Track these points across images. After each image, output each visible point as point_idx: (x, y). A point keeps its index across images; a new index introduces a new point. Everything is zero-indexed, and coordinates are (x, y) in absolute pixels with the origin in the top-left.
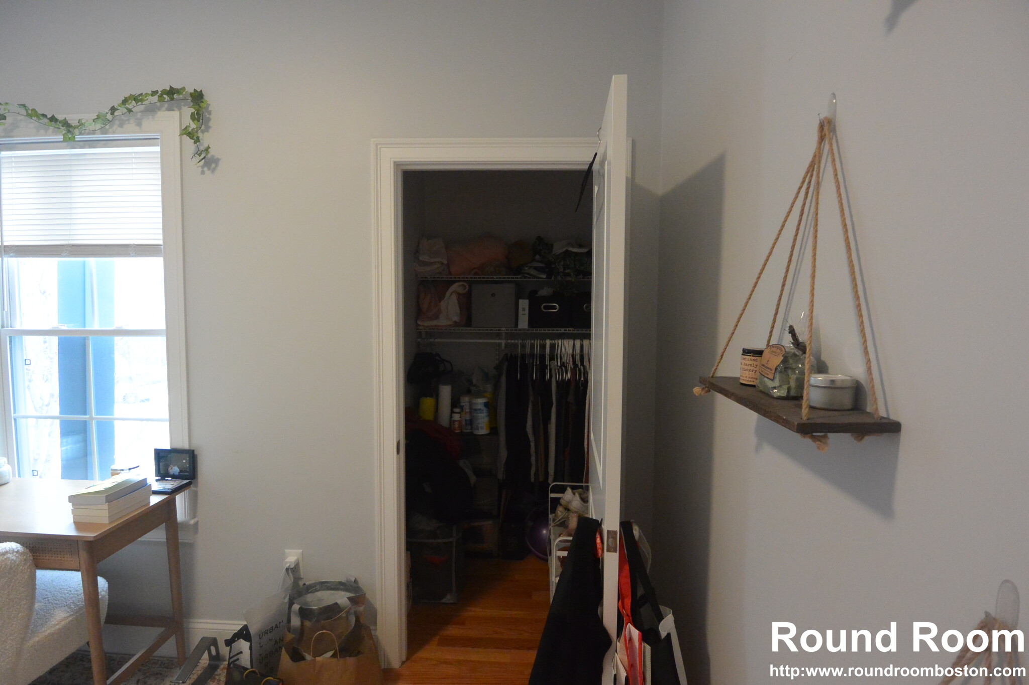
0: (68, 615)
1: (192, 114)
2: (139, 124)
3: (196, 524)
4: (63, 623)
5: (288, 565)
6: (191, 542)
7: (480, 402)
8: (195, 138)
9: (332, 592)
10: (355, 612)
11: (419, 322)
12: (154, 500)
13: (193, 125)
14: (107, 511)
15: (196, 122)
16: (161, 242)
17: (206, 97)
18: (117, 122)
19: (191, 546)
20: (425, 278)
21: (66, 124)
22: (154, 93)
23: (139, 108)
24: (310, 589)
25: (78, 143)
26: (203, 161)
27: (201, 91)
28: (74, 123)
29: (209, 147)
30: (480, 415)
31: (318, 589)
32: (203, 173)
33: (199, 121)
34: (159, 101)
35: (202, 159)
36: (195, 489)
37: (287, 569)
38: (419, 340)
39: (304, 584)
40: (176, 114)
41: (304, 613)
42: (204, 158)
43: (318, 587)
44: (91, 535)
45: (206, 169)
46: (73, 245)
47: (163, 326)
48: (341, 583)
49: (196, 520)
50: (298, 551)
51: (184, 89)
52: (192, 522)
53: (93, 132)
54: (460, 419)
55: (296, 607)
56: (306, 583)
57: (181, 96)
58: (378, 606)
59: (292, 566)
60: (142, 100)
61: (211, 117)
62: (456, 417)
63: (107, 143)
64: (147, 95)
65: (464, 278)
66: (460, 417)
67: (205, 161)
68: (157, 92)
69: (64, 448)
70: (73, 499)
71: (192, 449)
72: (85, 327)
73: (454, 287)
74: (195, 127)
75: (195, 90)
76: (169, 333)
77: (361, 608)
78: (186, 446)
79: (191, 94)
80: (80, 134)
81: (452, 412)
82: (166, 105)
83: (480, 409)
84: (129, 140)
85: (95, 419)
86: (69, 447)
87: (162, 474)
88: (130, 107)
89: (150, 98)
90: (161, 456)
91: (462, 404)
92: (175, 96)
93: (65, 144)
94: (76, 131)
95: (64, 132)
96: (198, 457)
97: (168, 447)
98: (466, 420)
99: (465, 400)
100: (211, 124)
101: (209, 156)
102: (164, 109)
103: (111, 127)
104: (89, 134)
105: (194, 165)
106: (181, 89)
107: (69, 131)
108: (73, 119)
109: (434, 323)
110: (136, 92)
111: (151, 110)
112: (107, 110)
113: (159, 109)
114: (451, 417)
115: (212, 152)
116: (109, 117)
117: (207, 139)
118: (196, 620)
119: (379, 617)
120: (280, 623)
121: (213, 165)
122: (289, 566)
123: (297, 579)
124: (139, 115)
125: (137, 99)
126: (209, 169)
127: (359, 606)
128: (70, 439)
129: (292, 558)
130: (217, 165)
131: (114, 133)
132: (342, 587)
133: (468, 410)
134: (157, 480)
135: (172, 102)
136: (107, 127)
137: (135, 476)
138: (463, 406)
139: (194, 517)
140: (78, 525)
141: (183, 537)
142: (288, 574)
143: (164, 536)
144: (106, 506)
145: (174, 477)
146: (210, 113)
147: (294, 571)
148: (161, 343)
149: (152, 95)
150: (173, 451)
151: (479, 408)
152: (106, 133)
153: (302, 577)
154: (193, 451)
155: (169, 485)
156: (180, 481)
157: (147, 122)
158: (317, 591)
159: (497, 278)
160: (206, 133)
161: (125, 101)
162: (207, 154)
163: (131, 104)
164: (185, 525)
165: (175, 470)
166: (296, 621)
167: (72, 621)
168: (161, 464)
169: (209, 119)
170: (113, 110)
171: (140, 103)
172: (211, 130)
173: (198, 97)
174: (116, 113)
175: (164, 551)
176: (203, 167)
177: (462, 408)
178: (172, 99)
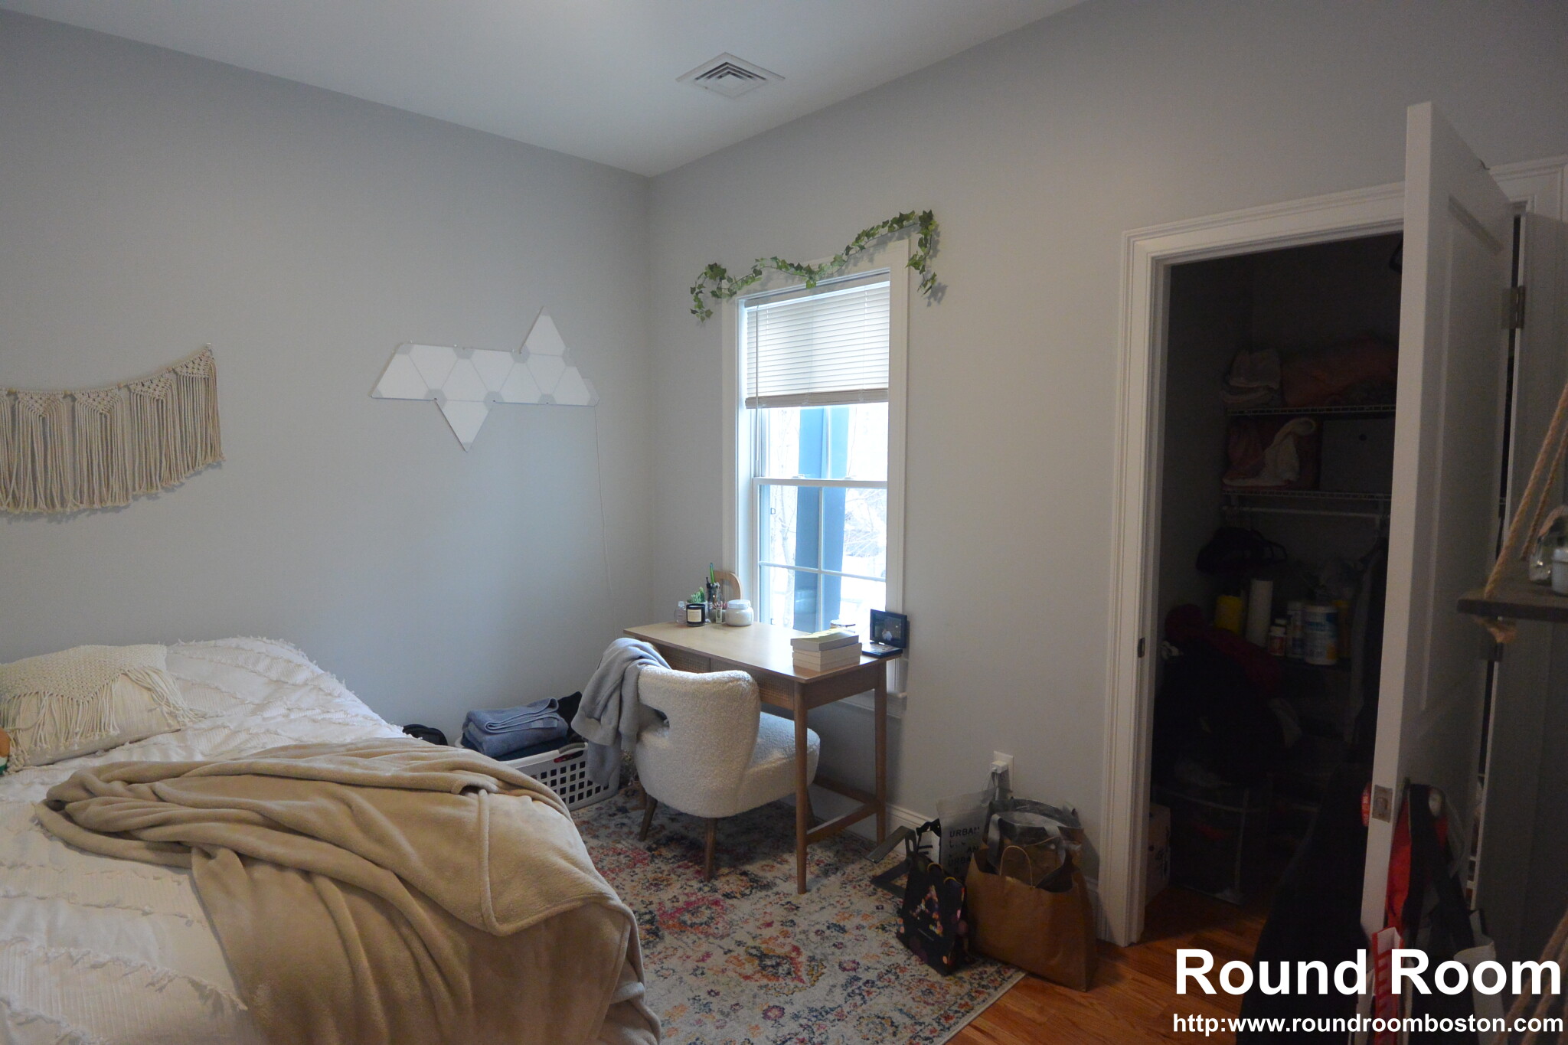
0: (783, 756)
1: (921, 240)
2: (871, 260)
3: (905, 699)
4: (779, 762)
5: (994, 768)
6: (898, 717)
7: (1320, 612)
8: (921, 268)
9: (1046, 818)
10: (1068, 851)
11: (1226, 481)
12: (864, 660)
13: (921, 253)
14: (819, 660)
15: (923, 248)
16: (887, 386)
17: (935, 218)
18: (852, 261)
19: (898, 722)
20: (1240, 412)
21: (810, 271)
22: (885, 224)
23: (873, 242)
24: (1018, 805)
25: (819, 288)
26: (930, 290)
27: (931, 212)
28: (815, 268)
29: (935, 275)
30: (1319, 632)
31: (1028, 809)
32: (929, 304)
33: (926, 247)
34: (889, 231)
35: (929, 289)
36: (906, 660)
37: (994, 774)
38: (1225, 508)
39: (1012, 798)
40: (906, 242)
41: (1005, 827)
42: (931, 287)
43: (1028, 806)
44: (805, 678)
45: (932, 300)
46: (812, 394)
47: (884, 477)
48: (1056, 810)
49: (904, 694)
50: (1008, 756)
51: (913, 212)
52: (900, 695)
53: (832, 275)
54: (1282, 636)
55: (996, 817)
56: (1014, 798)
57: (911, 221)
58: (1102, 853)
59: (999, 772)
60: (873, 235)
61: (941, 239)
62: (1278, 632)
63: (843, 284)
64: (878, 227)
65: (1307, 410)
66: (1285, 633)
67: (932, 292)
68: (888, 222)
69: (797, 601)
70: (794, 642)
71: (905, 614)
72: (820, 477)
73: (1290, 426)
74: (923, 254)
75: (924, 212)
76: (890, 485)
77: (1077, 848)
78: (900, 611)
79: (920, 218)
80: (821, 279)
81: (1273, 623)
82: (897, 234)
83: (1317, 624)
84: (862, 278)
85: (824, 572)
86: (802, 600)
87: (876, 638)
88: (863, 243)
89: (881, 229)
90: (877, 619)
91: (1290, 613)
92: (905, 223)
93: (808, 290)
94: (817, 277)
95: (808, 279)
96: (911, 624)
97: (883, 610)
98: (1294, 640)
99: (1295, 607)
100: (939, 247)
101: (936, 284)
102: (894, 239)
103: (847, 267)
104: (828, 277)
105: (921, 298)
106: (911, 213)
107: (811, 278)
108: (814, 265)
109: (1250, 482)
110: (867, 227)
111: (883, 242)
112: (843, 251)
113: (890, 239)
114: (1270, 631)
115: (939, 279)
116: (845, 257)
117: (934, 265)
118: (900, 808)
119: (1101, 868)
120: (975, 829)
121: (940, 294)
122: (996, 770)
123: (1004, 790)
124: (872, 250)
125: (868, 234)
126: (935, 300)
127: (1074, 843)
128: (803, 593)
129: (1001, 761)
130: (943, 294)
131: (849, 273)
132: (1057, 816)
133: (1298, 623)
134: (871, 643)
135: (902, 230)
136: (843, 268)
137: (848, 633)
138: (1291, 616)
139: (904, 691)
140: (796, 668)
141: (892, 710)
142: (994, 780)
143: (873, 705)
144: (819, 654)
145: (887, 642)
146: (938, 235)
147: (1001, 777)
148: (882, 495)
149: (883, 227)
150: (888, 614)
151: (1318, 621)
152: (841, 275)
153: (1011, 788)
154: (906, 617)
155: (881, 649)
156: (891, 647)
157: (879, 257)
158: (1028, 811)
159: (1371, 408)
160: (934, 259)
161: (858, 239)
162: (933, 284)
163: (864, 241)
164: (893, 697)
165: (888, 635)
166: (994, 834)
167: (785, 763)
168: (876, 628)
169: (937, 242)
170: (848, 249)
171: (871, 238)
172: (939, 254)
173: (927, 219)
174: (851, 252)
175: (871, 722)
176: (929, 298)
177: (1289, 618)
178: (901, 227)
